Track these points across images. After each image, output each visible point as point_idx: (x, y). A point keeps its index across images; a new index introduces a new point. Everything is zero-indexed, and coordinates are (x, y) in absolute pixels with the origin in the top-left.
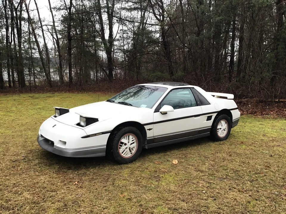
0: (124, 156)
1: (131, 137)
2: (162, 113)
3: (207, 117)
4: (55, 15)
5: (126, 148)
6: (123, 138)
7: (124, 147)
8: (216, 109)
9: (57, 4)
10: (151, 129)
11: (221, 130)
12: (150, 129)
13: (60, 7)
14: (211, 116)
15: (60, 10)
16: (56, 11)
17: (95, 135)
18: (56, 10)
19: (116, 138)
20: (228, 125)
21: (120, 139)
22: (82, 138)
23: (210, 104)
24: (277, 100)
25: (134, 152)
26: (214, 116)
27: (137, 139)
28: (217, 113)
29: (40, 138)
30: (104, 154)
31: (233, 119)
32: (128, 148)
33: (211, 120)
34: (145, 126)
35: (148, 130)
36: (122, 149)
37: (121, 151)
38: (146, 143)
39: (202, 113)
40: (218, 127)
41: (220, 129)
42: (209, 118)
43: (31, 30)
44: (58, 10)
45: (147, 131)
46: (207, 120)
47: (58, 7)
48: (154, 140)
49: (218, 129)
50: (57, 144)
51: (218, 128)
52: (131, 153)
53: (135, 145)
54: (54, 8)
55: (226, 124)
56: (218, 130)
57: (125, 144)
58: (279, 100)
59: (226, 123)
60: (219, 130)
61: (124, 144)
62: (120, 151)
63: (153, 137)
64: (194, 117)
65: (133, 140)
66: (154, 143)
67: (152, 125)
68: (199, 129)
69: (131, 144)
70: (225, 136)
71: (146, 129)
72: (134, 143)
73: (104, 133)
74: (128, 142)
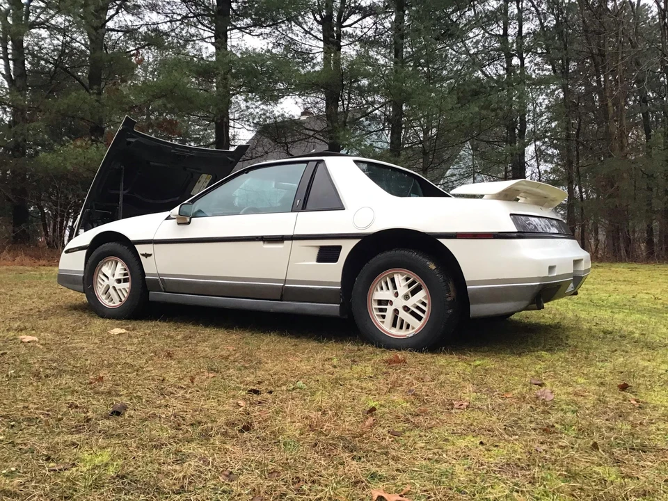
8: (357, 227)
10: (150, 255)
11: (390, 307)
12: (147, 255)
14: (340, 248)
23: (342, 208)
26: (347, 247)
28: (359, 240)
30: (82, 288)
34: (137, 246)
35: (143, 255)
42: (328, 255)
46: (319, 260)
49: (379, 302)
63: (158, 275)
64: (262, 242)
65: (125, 275)
66: (165, 292)
67: (150, 246)
68: (285, 281)
69: (119, 281)
70: (412, 335)
71: (140, 252)
72: (125, 281)
73: (81, 248)
74: (114, 275)
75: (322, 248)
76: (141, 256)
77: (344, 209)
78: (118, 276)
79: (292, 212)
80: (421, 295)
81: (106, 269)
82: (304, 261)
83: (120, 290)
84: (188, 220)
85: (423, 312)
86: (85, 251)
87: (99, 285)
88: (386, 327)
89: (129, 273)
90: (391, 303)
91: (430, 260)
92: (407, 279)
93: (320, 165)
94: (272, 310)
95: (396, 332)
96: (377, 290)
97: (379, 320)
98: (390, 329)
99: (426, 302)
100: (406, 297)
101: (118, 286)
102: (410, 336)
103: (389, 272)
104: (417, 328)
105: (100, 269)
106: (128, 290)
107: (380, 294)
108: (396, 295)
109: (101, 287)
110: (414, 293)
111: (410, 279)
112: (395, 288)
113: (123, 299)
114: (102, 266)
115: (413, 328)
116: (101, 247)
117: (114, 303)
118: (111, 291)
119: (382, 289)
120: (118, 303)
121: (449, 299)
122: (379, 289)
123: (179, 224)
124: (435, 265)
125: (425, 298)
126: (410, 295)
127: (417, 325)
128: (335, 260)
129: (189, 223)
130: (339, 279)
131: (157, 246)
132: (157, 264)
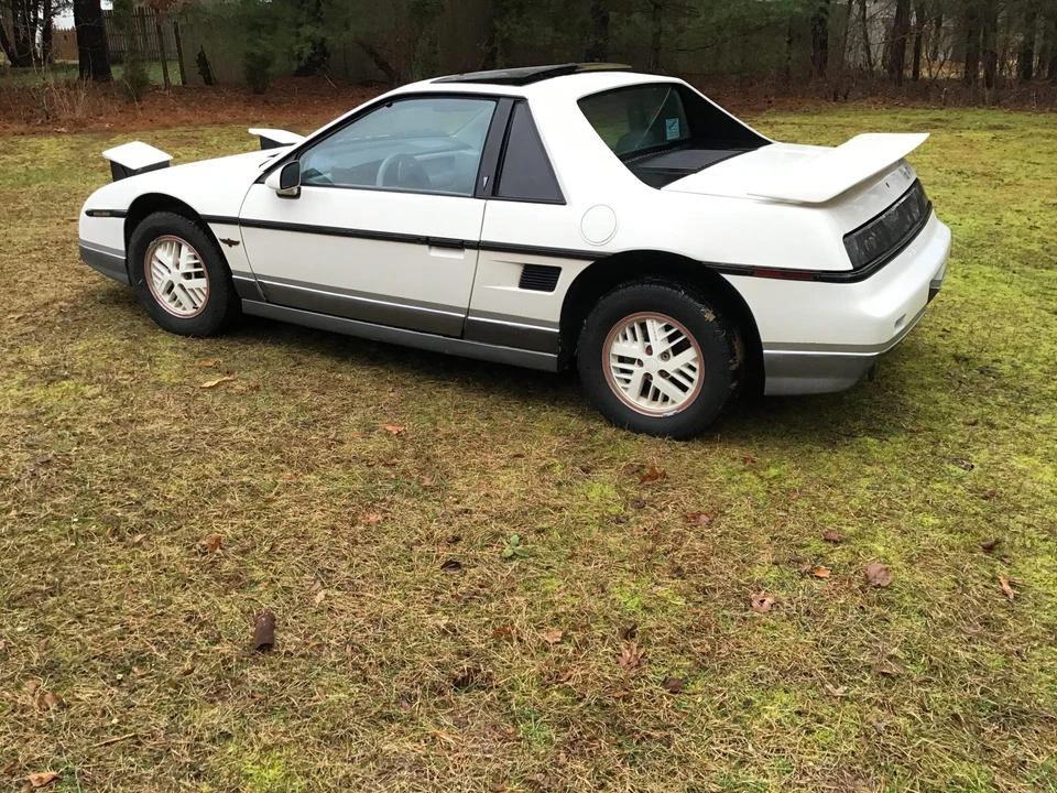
5: (171, 282)
6: (159, 247)
7: (163, 277)
8: (588, 241)
10: (237, 243)
11: (641, 369)
12: (231, 243)
14: (558, 270)
23: (562, 202)
26: (570, 271)
28: (590, 263)
32: (176, 285)
33: (552, 290)
34: (211, 226)
35: (224, 241)
41: (632, 361)
46: (523, 285)
51: (616, 352)
52: (195, 308)
53: (202, 283)
56: (618, 366)
63: (255, 276)
64: (426, 247)
65: (196, 266)
66: (268, 302)
67: (236, 228)
68: (468, 311)
69: (188, 276)
70: (671, 414)
71: (217, 237)
72: (198, 275)
73: (114, 214)
74: (178, 266)
75: (528, 268)
77: (565, 204)
78: (184, 268)
79: (475, 197)
80: (689, 355)
81: (163, 254)
82: (499, 285)
83: (192, 290)
84: (296, 191)
85: (691, 380)
86: (123, 220)
87: (155, 278)
88: (630, 395)
89: (203, 264)
90: (641, 363)
91: (707, 306)
92: (667, 328)
93: (519, 107)
94: (447, 352)
95: (646, 406)
96: (618, 339)
97: (620, 385)
98: (637, 400)
99: (696, 366)
100: (665, 356)
101: (188, 284)
102: (668, 414)
103: (639, 316)
104: (680, 403)
105: (153, 253)
106: (205, 292)
107: (622, 347)
108: (649, 351)
109: (160, 282)
110: (677, 350)
111: (671, 328)
112: (647, 339)
113: (199, 305)
114: (156, 249)
115: (673, 402)
116: (150, 218)
117: (184, 309)
118: (176, 290)
119: (625, 338)
120: (190, 311)
121: (733, 367)
122: (621, 338)
123: (280, 195)
124: (714, 313)
125: (695, 360)
126: (671, 353)
127: (680, 399)
128: (551, 288)
129: (298, 196)
130: (557, 319)
131: (245, 230)
132: (250, 257)
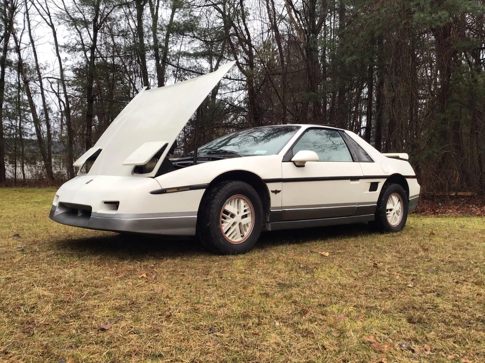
0: (230, 238)
1: (242, 203)
2: (297, 164)
3: (370, 184)
4: (66, 58)
5: (234, 224)
6: (228, 203)
7: (230, 221)
9: (70, 39)
11: (393, 212)
12: (276, 192)
13: (76, 45)
15: (76, 51)
16: (69, 52)
17: (176, 190)
18: (67, 50)
19: (217, 201)
20: (402, 204)
21: (223, 203)
22: (153, 193)
23: (372, 161)
24: (453, 194)
25: (247, 233)
27: (253, 209)
29: (57, 210)
30: (191, 231)
31: (410, 195)
32: (238, 224)
33: (375, 190)
34: (267, 184)
35: (273, 192)
36: (227, 224)
37: (225, 227)
38: (268, 220)
39: (361, 175)
40: (389, 206)
41: (391, 210)
42: (373, 187)
43: (22, 82)
44: (71, 50)
45: (272, 195)
46: (370, 191)
47: (71, 45)
48: (282, 215)
49: (387, 210)
50: (99, 209)
51: (387, 208)
52: (242, 236)
53: (249, 220)
54: (65, 47)
55: (399, 203)
56: (387, 213)
57: (233, 216)
58: (456, 194)
59: (399, 200)
60: (389, 212)
61: (229, 215)
62: (223, 228)
63: (282, 207)
64: (350, 180)
66: (283, 221)
67: (281, 184)
68: (357, 204)
69: (242, 217)
70: (398, 224)
71: (270, 190)
73: (192, 188)
74: (238, 213)
75: (372, 183)
76: (271, 193)
79: (354, 161)
83: (245, 225)
85: (400, 212)
99: (400, 207)
106: (249, 225)
108: (394, 205)
113: (245, 234)
117: (237, 239)
118: (237, 227)
120: (240, 238)
123: (297, 166)
129: (304, 166)
131: (284, 184)
